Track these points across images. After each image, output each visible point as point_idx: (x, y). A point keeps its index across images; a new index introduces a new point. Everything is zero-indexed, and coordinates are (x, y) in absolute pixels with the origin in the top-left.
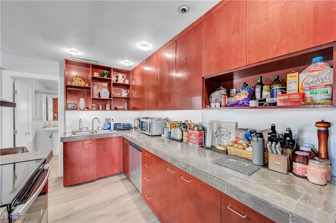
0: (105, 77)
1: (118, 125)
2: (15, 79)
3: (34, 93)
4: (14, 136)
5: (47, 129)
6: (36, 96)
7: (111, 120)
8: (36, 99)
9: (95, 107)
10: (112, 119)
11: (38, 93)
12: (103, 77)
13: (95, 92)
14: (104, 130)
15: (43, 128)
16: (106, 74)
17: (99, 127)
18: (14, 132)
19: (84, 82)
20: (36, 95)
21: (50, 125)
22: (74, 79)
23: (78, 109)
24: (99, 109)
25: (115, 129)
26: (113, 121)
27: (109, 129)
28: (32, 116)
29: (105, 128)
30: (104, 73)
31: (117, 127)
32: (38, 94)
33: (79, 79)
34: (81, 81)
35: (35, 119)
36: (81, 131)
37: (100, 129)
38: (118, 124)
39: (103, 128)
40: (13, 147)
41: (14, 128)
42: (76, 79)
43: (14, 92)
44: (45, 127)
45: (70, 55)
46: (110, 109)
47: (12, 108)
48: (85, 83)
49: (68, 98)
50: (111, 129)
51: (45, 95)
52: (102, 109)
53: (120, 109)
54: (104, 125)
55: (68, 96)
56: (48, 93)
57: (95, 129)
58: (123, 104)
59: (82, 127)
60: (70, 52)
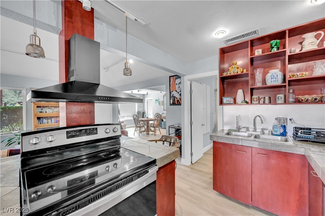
0: (274, 50)
1: (300, 131)
2: (191, 81)
6: (215, 94)
7: (288, 120)
8: (215, 97)
9: (257, 100)
10: (290, 120)
12: (271, 51)
13: (257, 79)
14: (272, 134)
16: (275, 45)
17: (264, 129)
18: (191, 123)
23: (237, 104)
24: (264, 103)
26: (292, 123)
27: (284, 134)
29: (274, 133)
30: (271, 45)
31: (299, 134)
37: (266, 132)
38: (301, 129)
39: (270, 132)
41: (191, 120)
43: (191, 92)
46: (285, 102)
50: (286, 136)
52: (270, 103)
53: (307, 102)
54: (273, 128)
58: (320, 91)
59: (240, 126)
60: (217, 36)
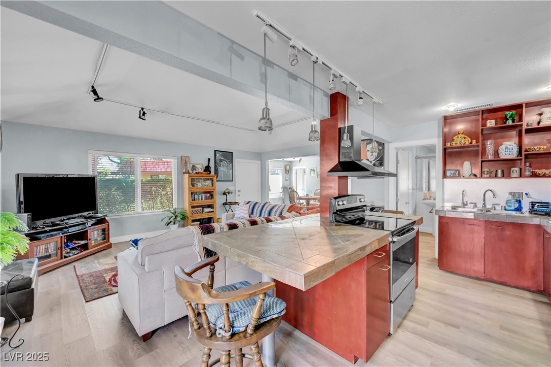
0: (510, 122)
1: (537, 205)
2: (397, 149)
3: (414, 158)
4: (397, 203)
5: (427, 201)
6: (416, 163)
7: (524, 195)
8: (416, 166)
9: (488, 174)
10: (526, 194)
11: (418, 158)
12: (505, 123)
13: (489, 150)
14: (505, 210)
15: (423, 200)
16: (510, 117)
17: (496, 204)
18: (397, 200)
19: (470, 139)
20: (416, 161)
21: (430, 197)
22: (455, 138)
23: (462, 177)
24: (496, 176)
25: (532, 211)
26: (528, 198)
27: (519, 209)
28: (412, 186)
29: (507, 208)
30: (506, 116)
31: (536, 207)
32: (418, 160)
33: (463, 136)
34: (465, 138)
35: (415, 188)
36: (465, 206)
37: (498, 208)
39: (503, 208)
40: (396, 210)
41: (397, 197)
42: (458, 137)
43: (397, 162)
44: (425, 199)
45: (447, 111)
46: (521, 176)
47: (396, 178)
48: (472, 140)
49: (447, 164)
50: (521, 211)
51: (427, 160)
52: (503, 176)
53: (544, 176)
54: (507, 203)
55: (448, 161)
56: (429, 157)
57: (489, 206)
59: (466, 202)
60: (447, 108)
